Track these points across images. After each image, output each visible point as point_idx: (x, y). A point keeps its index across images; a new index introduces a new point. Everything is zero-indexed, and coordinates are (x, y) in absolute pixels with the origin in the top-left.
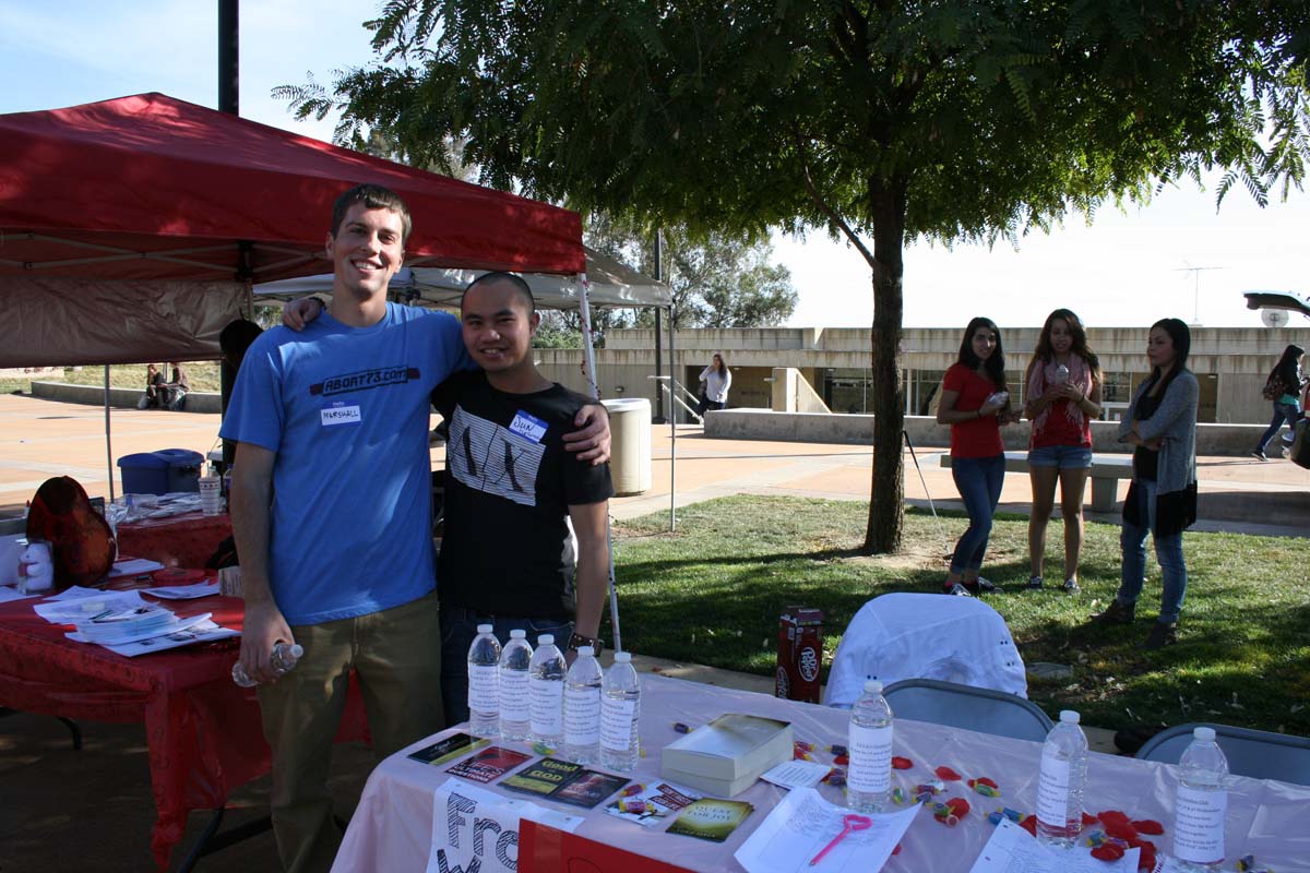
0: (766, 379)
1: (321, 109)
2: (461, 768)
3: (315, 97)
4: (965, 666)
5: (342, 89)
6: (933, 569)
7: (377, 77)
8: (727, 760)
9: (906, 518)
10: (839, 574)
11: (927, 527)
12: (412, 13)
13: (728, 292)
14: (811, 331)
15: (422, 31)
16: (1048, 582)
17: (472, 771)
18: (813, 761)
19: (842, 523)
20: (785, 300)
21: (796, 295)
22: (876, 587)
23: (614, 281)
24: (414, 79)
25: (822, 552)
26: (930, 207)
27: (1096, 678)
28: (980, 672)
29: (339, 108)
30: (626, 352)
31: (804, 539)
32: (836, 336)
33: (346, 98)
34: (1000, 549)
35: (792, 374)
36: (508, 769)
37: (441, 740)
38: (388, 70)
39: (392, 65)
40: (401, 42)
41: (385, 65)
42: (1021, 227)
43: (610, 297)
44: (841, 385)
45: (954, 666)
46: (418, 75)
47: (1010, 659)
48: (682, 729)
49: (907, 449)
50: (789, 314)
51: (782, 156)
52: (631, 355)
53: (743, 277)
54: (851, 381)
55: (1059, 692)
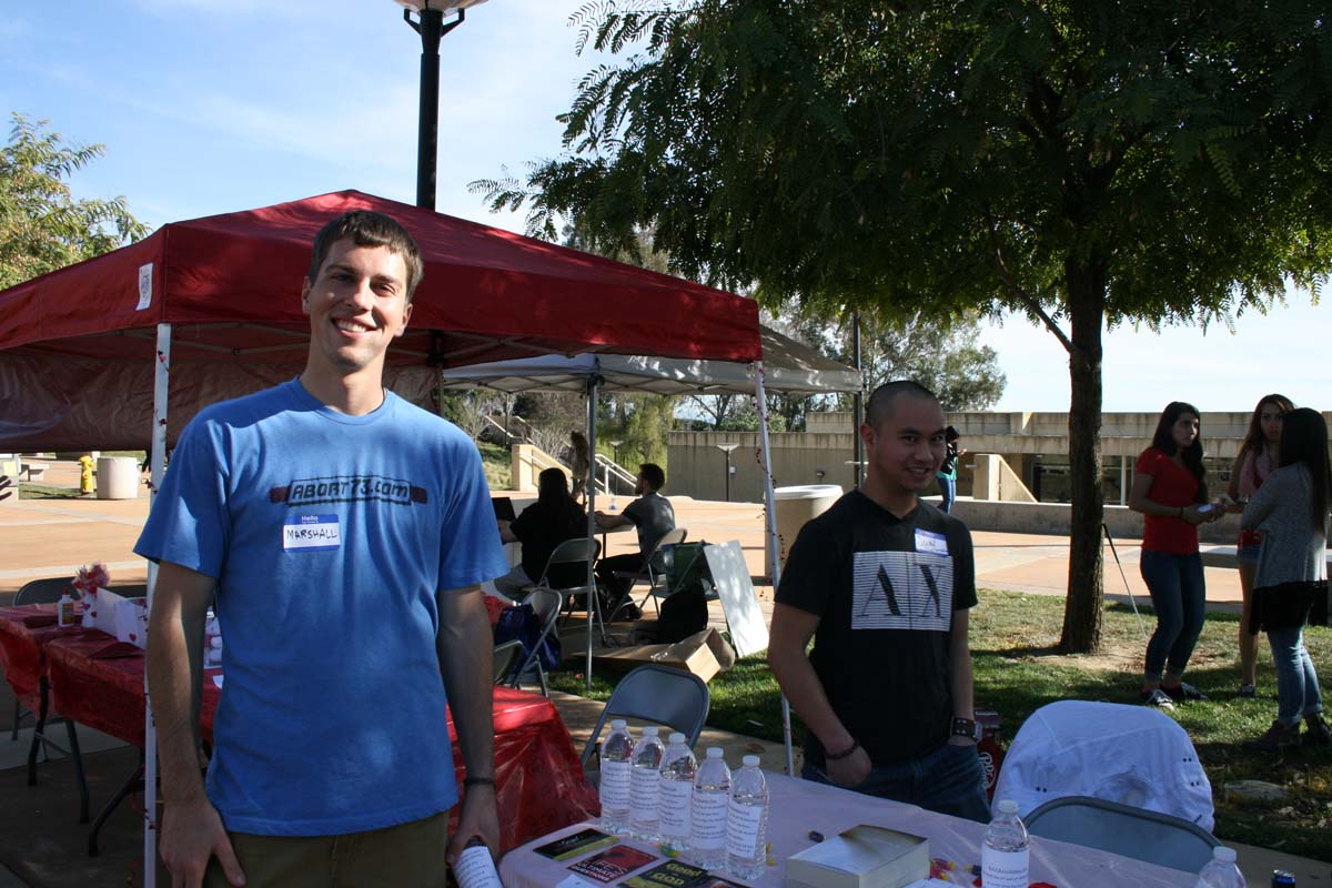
0: (967, 466)
1: (515, 201)
2: (584, 865)
3: (509, 190)
4: (1143, 783)
5: (534, 181)
6: (1133, 671)
7: (569, 167)
8: (853, 875)
9: (1107, 615)
10: (1030, 674)
11: (1131, 625)
12: (600, 107)
13: (935, 375)
14: (1019, 416)
15: (609, 124)
16: (1262, 691)
17: (594, 868)
18: (951, 881)
19: (1039, 619)
20: (993, 384)
21: (1003, 378)
22: (1069, 689)
23: (803, 367)
24: (605, 169)
25: (1014, 650)
26: (1133, 287)
27: (1314, 802)
28: (1160, 791)
29: (532, 199)
30: (827, 436)
31: (996, 634)
32: (1044, 420)
33: (538, 189)
34: (1210, 652)
35: (995, 461)
36: (631, 869)
37: (569, 835)
38: (580, 160)
39: (584, 155)
40: (592, 134)
41: (577, 156)
42: (1233, 309)
43: (798, 383)
44: (1052, 471)
45: (1132, 783)
46: (608, 165)
47: (1195, 778)
48: (817, 837)
49: (1106, 541)
50: (998, 399)
51: (973, 239)
52: (833, 439)
53: (949, 359)
54: (1062, 468)
55: (1270, 815)
